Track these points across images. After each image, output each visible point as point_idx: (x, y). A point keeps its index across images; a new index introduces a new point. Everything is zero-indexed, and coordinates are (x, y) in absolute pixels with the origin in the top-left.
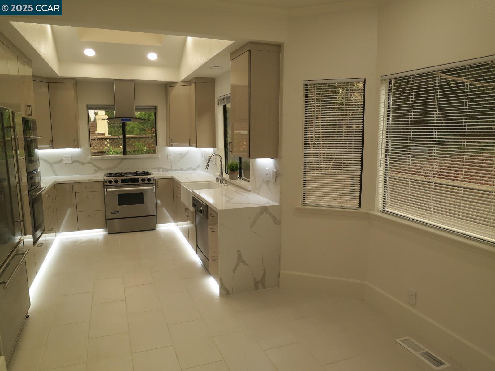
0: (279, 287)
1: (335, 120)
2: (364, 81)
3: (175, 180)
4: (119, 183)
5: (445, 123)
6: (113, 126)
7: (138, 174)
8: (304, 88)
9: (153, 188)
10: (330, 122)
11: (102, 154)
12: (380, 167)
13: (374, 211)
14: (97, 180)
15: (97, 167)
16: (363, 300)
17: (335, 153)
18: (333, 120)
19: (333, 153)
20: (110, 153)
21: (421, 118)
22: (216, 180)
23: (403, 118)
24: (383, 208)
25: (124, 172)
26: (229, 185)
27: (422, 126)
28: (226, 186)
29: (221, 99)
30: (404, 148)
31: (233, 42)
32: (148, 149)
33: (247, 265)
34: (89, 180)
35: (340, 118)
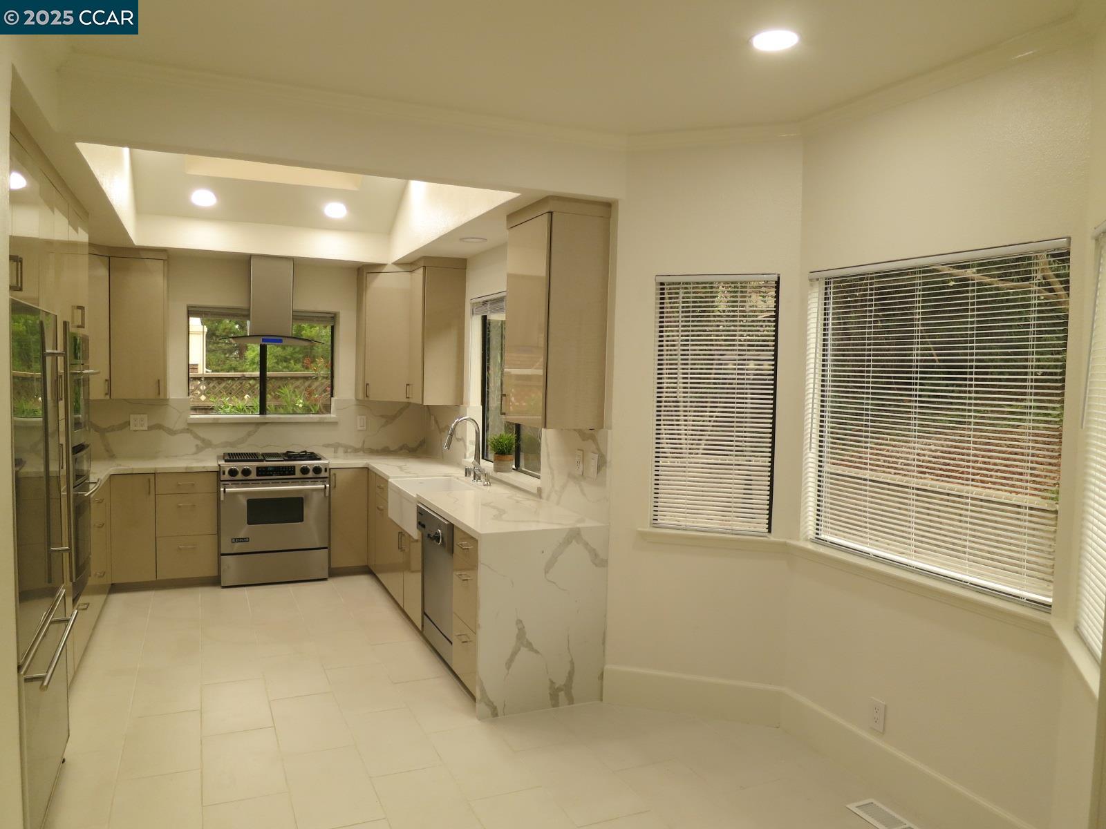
0: (601, 700)
1: (710, 350)
2: (777, 280)
3: (374, 472)
4: (253, 476)
5: (940, 361)
6: (213, 348)
7: (292, 458)
8: (657, 289)
9: (325, 486)
10: (699, 355)
11: (204, 411)
12: (810, 450)
13: (798, 539)
14: (204, 467)
15: (203, 440)
16: (778, 727)
17: (710, 421)
18: (706, 350)
19: (706, 421)
20: (224, 412)
21: (889, 350)
22: (464, 473)
23: (853, 350)
24: (817, 534)
25: (261, 451)
26: (494, 483)
27: (892, 366)
28: (487, 485)
29: (479, 302)
30: (857, 414)
31: (518, 194)
32: (307, 403)
33: (537, 652)
34: (187, 468)
35: (721, 345)
